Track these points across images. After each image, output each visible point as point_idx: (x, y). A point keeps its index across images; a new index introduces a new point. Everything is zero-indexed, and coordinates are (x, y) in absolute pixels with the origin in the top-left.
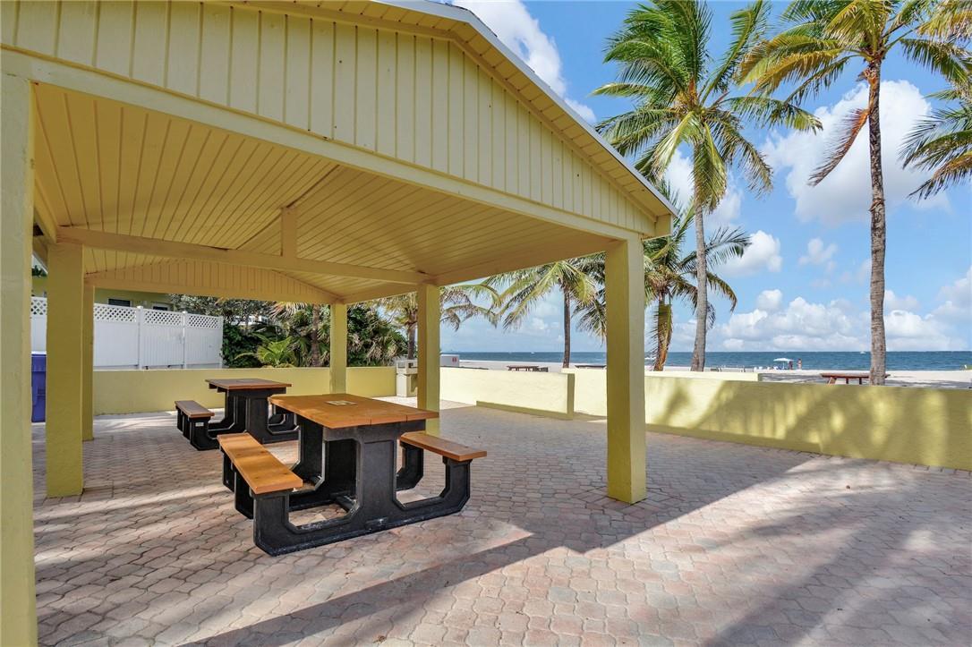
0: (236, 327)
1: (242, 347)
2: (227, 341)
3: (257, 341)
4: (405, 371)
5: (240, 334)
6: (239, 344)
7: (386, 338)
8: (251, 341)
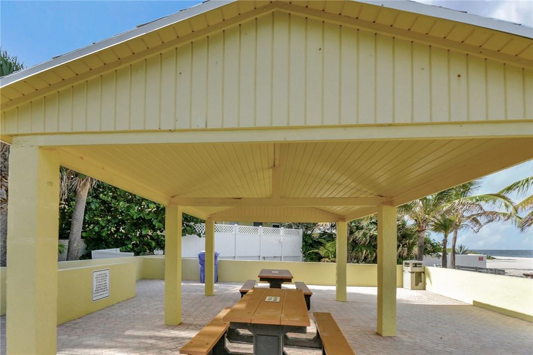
0: (310, 235)
1: (313, 247)
2: (304, 243)
3: (321, 244)
4: (409, 269)
5: (312, 239)
6: (311, 245)
7: (411, 241)
8: (317, 243)
